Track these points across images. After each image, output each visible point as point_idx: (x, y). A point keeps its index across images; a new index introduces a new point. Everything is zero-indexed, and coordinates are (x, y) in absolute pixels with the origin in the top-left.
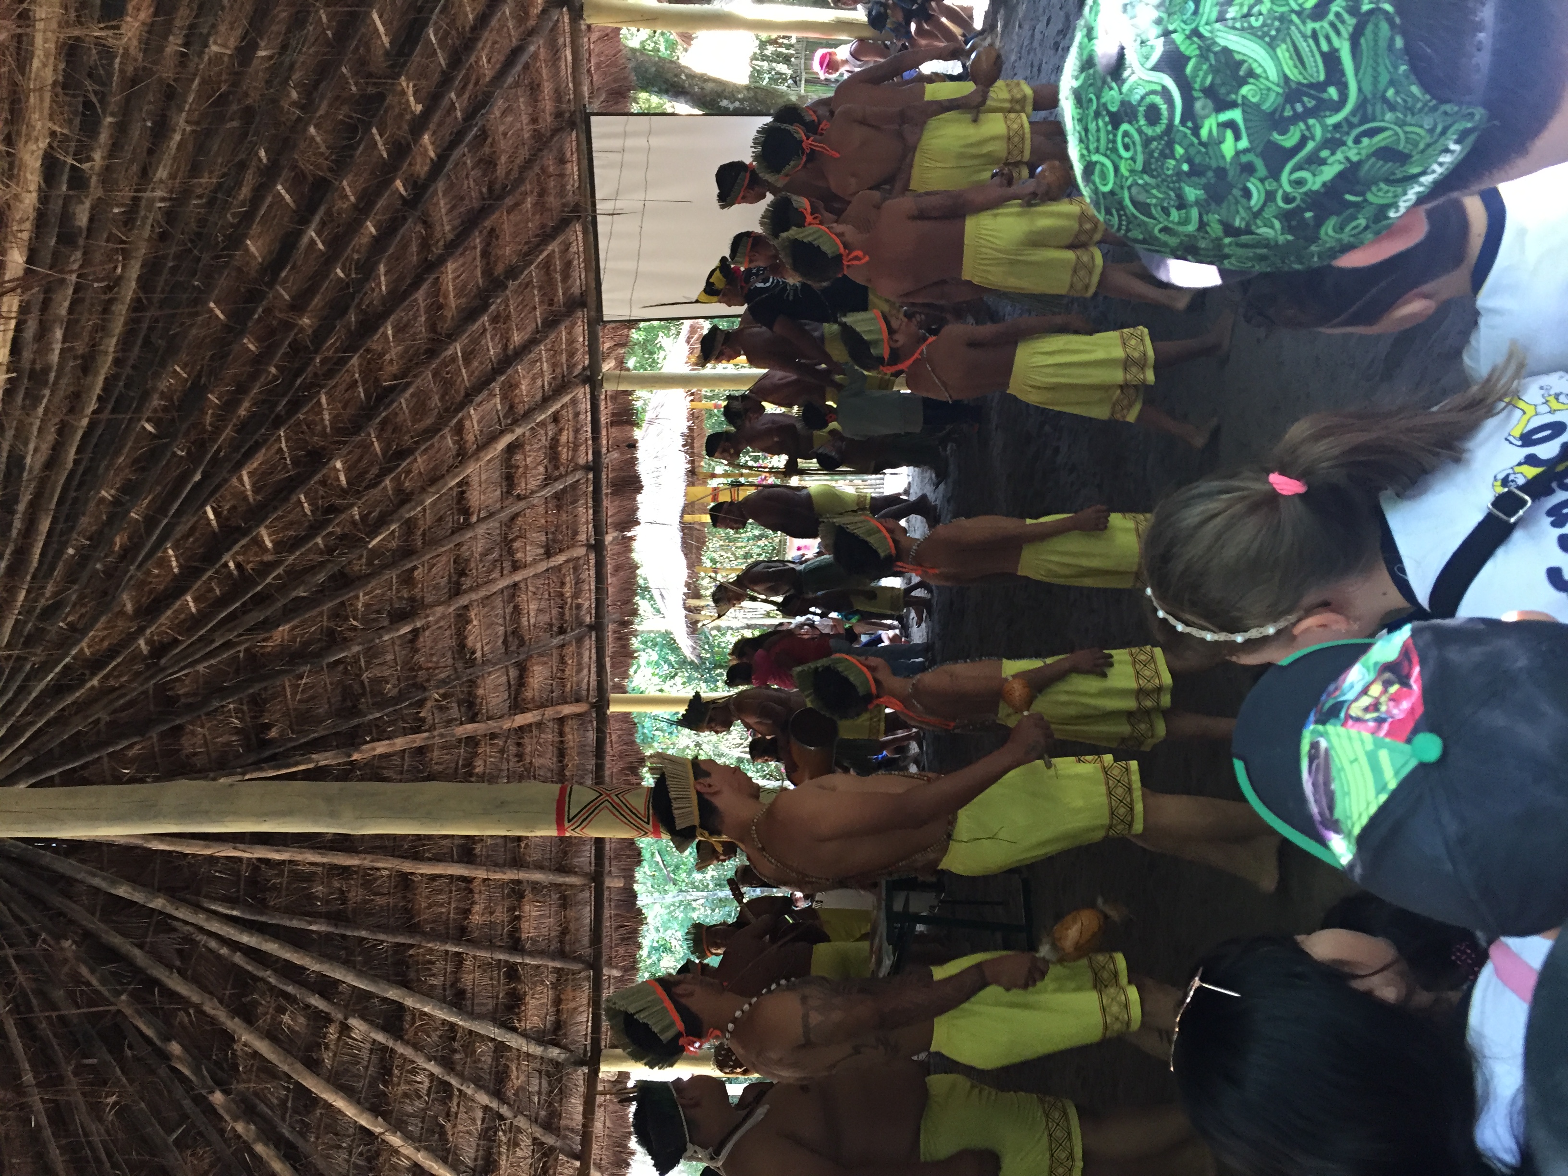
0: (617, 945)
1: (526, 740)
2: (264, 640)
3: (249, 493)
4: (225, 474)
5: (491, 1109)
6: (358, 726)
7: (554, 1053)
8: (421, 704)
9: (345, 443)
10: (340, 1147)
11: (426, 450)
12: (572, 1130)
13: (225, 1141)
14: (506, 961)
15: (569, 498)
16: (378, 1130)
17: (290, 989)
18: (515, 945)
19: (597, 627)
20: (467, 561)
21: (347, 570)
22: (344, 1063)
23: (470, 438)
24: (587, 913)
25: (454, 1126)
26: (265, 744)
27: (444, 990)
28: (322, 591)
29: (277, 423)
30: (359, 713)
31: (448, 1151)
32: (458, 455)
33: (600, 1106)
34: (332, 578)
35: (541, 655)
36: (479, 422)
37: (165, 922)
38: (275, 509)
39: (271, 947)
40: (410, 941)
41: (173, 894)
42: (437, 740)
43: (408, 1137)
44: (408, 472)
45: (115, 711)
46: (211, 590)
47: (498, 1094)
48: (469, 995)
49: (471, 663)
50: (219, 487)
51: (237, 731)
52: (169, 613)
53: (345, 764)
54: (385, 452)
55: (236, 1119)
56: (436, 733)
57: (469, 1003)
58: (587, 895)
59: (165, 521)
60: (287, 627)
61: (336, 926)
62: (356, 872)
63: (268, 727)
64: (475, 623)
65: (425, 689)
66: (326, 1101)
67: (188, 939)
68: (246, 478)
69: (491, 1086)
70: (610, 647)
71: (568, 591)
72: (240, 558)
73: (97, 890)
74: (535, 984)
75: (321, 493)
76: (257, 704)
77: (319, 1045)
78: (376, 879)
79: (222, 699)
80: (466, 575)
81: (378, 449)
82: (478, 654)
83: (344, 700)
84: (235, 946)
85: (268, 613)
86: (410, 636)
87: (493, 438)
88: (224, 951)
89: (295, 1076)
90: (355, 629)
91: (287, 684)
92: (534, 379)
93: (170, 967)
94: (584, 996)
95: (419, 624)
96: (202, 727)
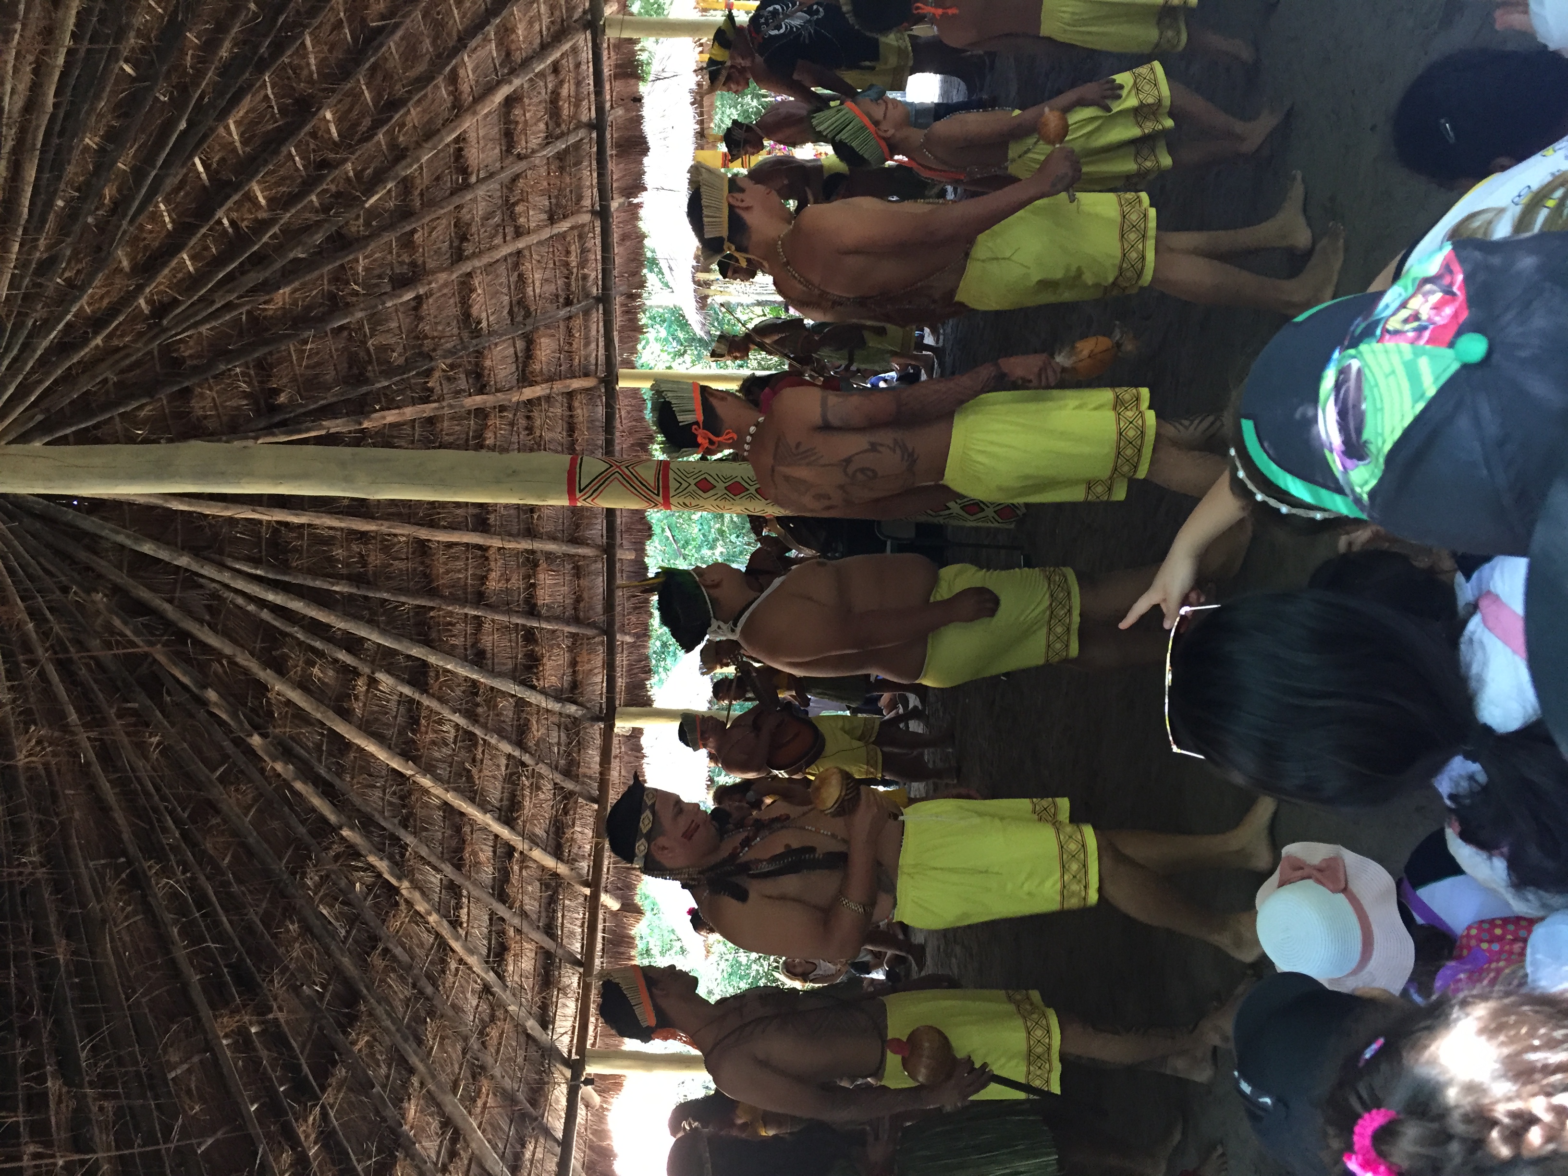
0: (629, 614)
1: (535, 414)
2: (265, 303)
3: (238, 144)
4: (211, 122)
5: (514, 757)
6: (367, 394)
7: (572, 709)
8: (428, 373)
9: (333, 91)
10: (375, 787)
11: (419, 101)
12: (590, 778)
13: (266, 778)
14: (523, 625)
15: (571, 159)
16: (409, 772)
17: (318, 644)
18: (532, 610)
19: (605, 299)
20: (469, 225)
21: (344, 231)
22: (373, 712)
23: (465, 88)
24: (600, 583)
25: (480, 771)
26: (274, 409)
27: (466, 649)
28: (320, 253)
29: (262, 66)
30: (367, 381)
31: (475, 792)
32: (454, 107)
33: (616, 757)
34: (329, 239)
35: (547, 327)
36: (474, 72)
37: (191, 580)
38: (266, 162)
39: (297, 605)
40: (431, 604)
41: (197, 553)
42: (446, 411)
43: (437, 779)
44: (402, 125)
45: (122, 372)
46: (206, 248)
47: (520, 744)
48: (489, 655)
49: (476, 333)
50: (205, 137)
51: (246, 396)
52: (166, 271)
53: (356, 431)
54: (376, 102)
55: (274, 759)
56: (445, 404)
57: (490, 662)
58: (600, 566)
59: (153, 174)
60: (287, 290)
61: (358, 588)
62: (374, 538)
63: (277, 392)
64: (479, 291)
65: (431, 359)
66: (359, 747)
67: (215, 596)
68: (232, 127)
69: (514, 737)
70: (618, 321)
71: (573, 260)
72: (234, 215)
73: (122, 547)
74: (552, 647)
75: (312, 146)
76: (264, 368)
77: (349, 696)
78: (394, 545)
79: (229, 362)
80: (468, 240)
81: (369, 100)
82: (484, 324)
83: (350, 368)
84: (262, 603)
85: (267, 273)
86: (413, 304)
87: (490, 89)
88: (251, 608)
89: (328, 724)
90: (356, 294)
91: (292, 349)
92: (531, 23)
93: (201, 621)
94: (598, 660)
95: (421, 292)
96: (211, 389)
